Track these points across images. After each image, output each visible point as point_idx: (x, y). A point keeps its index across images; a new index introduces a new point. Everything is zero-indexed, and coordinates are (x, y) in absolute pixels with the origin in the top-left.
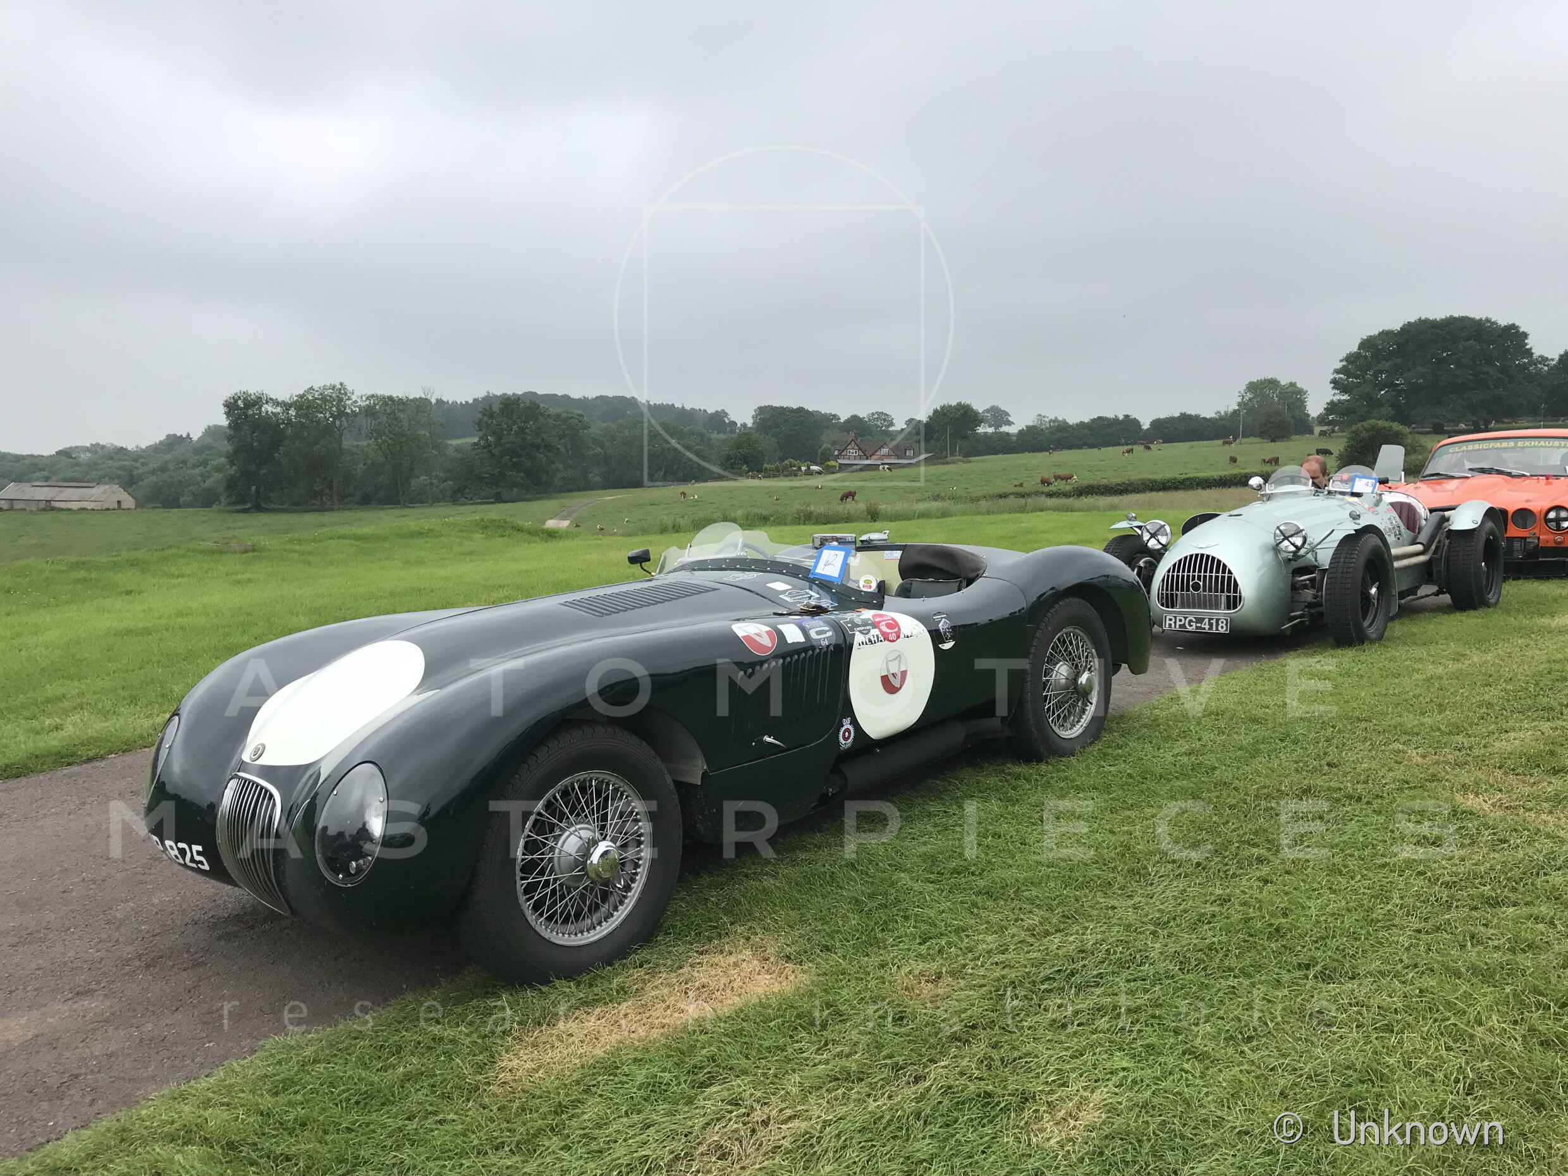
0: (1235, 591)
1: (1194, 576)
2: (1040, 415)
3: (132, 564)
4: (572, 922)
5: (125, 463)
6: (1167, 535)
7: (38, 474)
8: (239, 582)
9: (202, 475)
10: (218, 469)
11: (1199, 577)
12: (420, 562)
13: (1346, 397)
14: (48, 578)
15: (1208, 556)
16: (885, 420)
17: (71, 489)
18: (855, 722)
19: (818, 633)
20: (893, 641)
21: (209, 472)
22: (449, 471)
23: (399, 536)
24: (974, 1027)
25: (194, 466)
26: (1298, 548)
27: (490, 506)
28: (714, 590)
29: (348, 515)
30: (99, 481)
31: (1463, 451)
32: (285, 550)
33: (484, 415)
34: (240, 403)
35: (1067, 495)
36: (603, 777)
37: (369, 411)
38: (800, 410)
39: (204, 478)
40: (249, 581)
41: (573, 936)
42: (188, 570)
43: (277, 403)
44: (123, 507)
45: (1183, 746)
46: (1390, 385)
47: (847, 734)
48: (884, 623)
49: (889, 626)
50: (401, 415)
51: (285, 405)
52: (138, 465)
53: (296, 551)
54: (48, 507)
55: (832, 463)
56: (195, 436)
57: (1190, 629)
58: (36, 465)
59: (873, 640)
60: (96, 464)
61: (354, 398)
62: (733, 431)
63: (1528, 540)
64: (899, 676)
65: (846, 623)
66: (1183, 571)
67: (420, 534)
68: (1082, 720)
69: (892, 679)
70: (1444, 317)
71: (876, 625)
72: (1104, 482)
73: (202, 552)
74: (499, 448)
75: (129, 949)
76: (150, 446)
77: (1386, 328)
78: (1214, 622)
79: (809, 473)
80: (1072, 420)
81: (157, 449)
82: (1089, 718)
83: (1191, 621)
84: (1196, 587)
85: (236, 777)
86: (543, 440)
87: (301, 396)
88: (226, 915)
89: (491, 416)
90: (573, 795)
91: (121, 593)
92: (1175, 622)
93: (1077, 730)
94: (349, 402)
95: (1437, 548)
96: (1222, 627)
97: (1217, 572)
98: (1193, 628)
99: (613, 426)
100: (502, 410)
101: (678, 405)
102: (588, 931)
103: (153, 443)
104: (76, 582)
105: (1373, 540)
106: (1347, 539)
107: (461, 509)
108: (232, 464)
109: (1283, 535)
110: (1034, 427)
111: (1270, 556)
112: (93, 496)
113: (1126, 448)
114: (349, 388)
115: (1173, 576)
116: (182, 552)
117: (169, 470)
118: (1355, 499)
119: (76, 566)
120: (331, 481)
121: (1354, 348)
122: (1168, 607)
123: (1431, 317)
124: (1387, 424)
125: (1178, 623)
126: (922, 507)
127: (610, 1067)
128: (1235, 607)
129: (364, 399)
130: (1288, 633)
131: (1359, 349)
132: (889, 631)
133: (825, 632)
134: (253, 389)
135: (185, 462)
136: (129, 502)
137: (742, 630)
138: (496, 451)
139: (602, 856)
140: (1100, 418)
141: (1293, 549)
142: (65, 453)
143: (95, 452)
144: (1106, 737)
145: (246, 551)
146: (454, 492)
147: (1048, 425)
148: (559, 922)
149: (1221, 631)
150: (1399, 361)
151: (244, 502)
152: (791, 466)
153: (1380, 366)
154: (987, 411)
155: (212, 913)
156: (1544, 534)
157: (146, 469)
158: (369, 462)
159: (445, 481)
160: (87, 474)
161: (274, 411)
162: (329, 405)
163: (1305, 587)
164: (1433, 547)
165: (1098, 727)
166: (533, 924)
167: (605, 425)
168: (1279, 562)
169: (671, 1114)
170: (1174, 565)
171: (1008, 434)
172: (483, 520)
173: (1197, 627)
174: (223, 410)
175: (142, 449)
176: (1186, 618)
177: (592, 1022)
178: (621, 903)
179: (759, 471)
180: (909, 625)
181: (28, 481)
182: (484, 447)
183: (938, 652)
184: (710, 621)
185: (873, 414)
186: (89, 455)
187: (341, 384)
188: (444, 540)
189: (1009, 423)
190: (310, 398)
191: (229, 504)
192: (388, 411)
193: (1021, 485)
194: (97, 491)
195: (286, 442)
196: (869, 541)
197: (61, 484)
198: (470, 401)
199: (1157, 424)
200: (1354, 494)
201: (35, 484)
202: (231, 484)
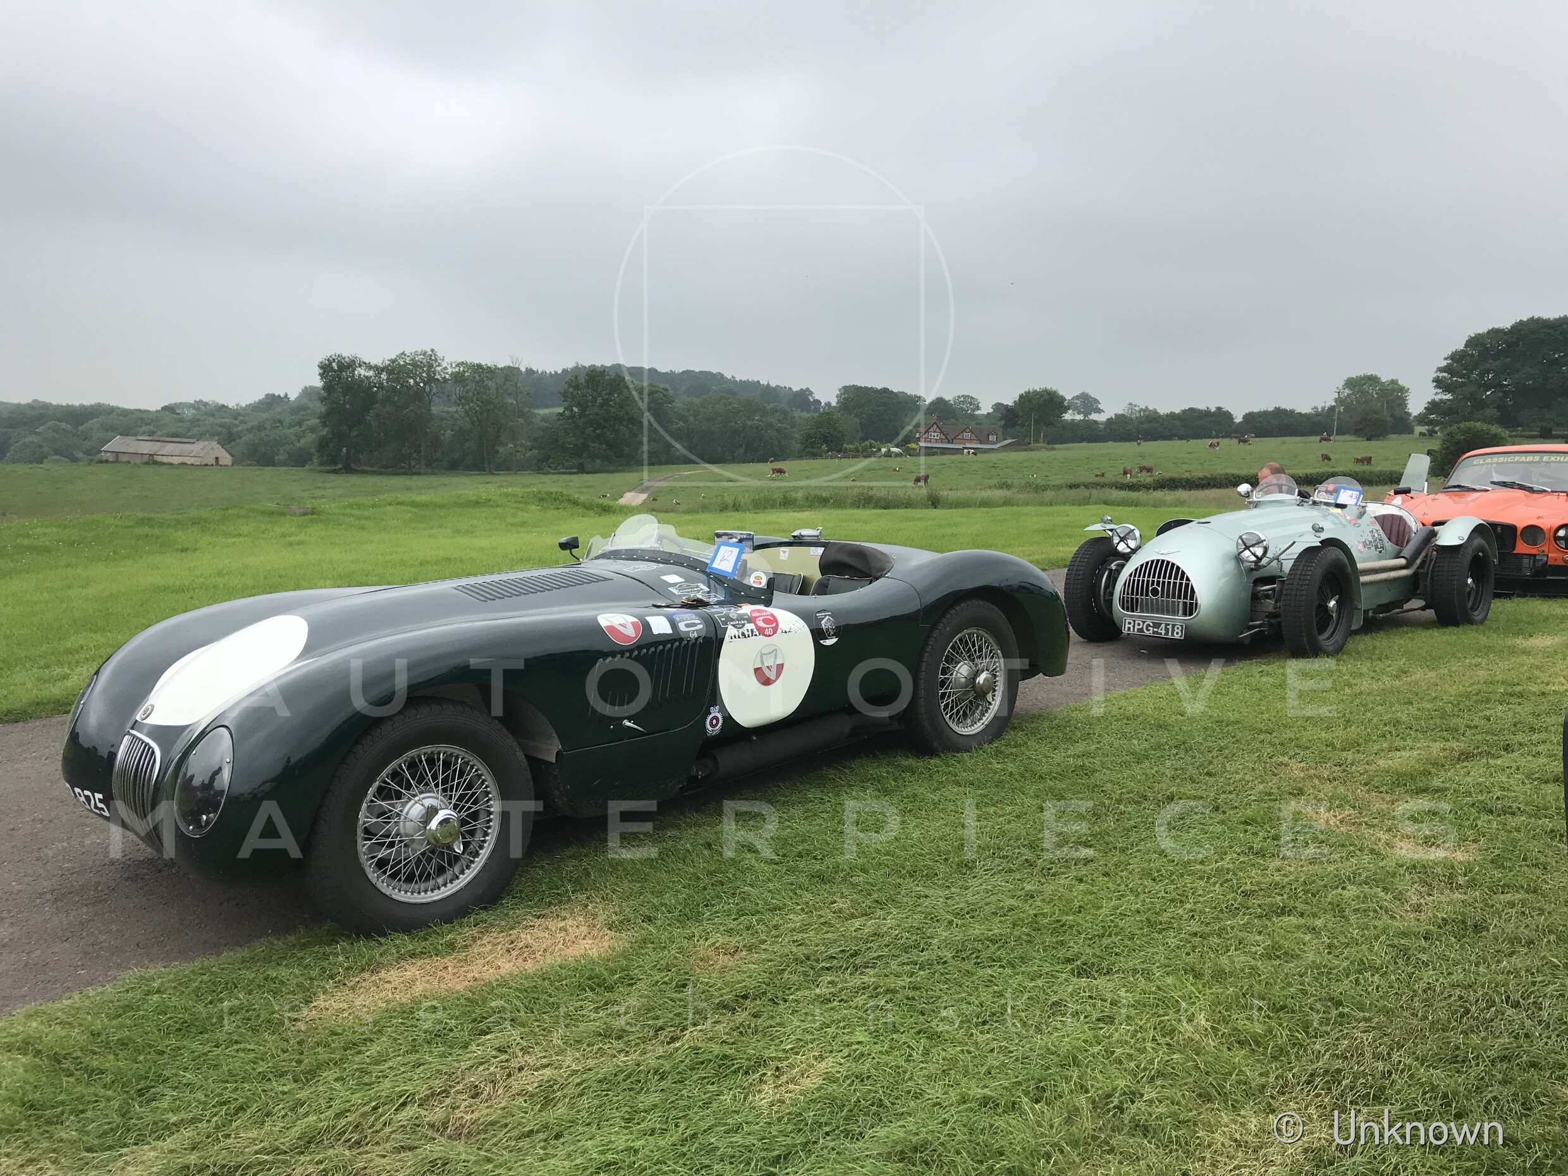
0: (1192, 598)
1: (1153, 581)
2: (1131, 404)
3: (196, 522)
4: (416, 882)
5: (226, 420)
6: (1136, 539)
7: (144, 429)
8: (290, 544)
9: (296, 435)
10: (312, 430)
11: (1158, 582)
12: (470, 532)
13: (1449, 396)
14: (112, 533)
15: (1168, 562)
16: (971, 404)
17: (173, 444)
18: (723, 709)
19: (687, 626)
20: (769, 636)
21: (304, 432)
22: (536, 439)
23: (457, 504)
24: (745, 997)
25: (291, 426)
26: (1259, 559)
27: (573, 477)
28: (607, 579)
29: (434, 480)
30: (200, 437)
31: (1488, 464)
32: (344, 515)
33: (570, 386)
34: (334, 365)
35: (1147, 487)
36: (452, 750)
37: (458, 378)
38: (885, 390)
39: (299, 437)
40: (300, 543)
41: (416, 894)
42: (245, 529)
43: (369, 367)
44: (220, 463)
45: (1081, 747)
46: (1498, 386)
47: (714, 722)
48: (761, 618)
49: (765, 621)
50: (490, 383)
51: (377, 369)
52: (237, 422)
53: (352, 516)
54: (151, 461)
55: (913, 445)
56: (293, 397)
57: (1147, 633)
58: (142, 419)
59: (746, 634)
60: (198, 420)
61: (444, 365)
62: (816, 410)
63: (1537, 558)
64: (774, 670)
65: (720, 617)
66: (1144, 577)
67: (477, 504)
68: (984, 718)
69: (767, 672)
70: (1557, 317)
71: (751, 620)
72: (1187, 475)
73: (263, 513)
74: (584, 419)
75: (45, 884)
76: (250, 404)
77: (1496, 326)
78: (1170, 627)
79: (889, 454)
80: (1163, 410)
81: (256, 407)
82: (992, 716)
83: (1148, 625)
84: (1155, 592)
85: (129, 734)
86: (626, 413)
87: (393, 361)
88: (142, 859)
89: (577, 387)
90: (421, 767)
91: (177, 550)
92: (1134, 626)
93: (978, 728)
94: (439, 369)
95: (1423, 563)
96: (1177, 633)
97: (1176, 578)
98: (1150, 633)
99: (697, 401)
100: (587, 382)
101: (763, 382)
102: (432, 890)
103: (252, 402)
104: (138, 538)
105: (1334, 553)
106: (1309, 552)
107: (545, 478)
108: (324, 424)
109: (1245, 544)
110: (1123, 415)
111: (1232, 565)
112: (192, 452)
113: (1210, 441)
114: (440, 355)
115: (1134, 580)
116: (243, 512)
117: (265, 429)
118: (1339, 510)
119: (142, 522)
120: (419, 446)
121: (1461, 346)
122: (1128, 610)
123: (1545, 316)
124: (1485, 427)
125: (1136, 627)
126: (985, 494)
127: (408, 1012)
128: (1191, 614)
129: (454, 365)
130: (1247, 642)
131: (1466, 346)
132: (765, 626)
133: (695, 625)
134: (347, 353)
135: (280, 422)
136: (226, 459)
137: (606, 620)
138: (580, 422)
139: (441, 823)
140: (1191, 409)
141: (1254, 559)
142: (169, 409)
143: (198, 409)
144: (1009, 735)
145: (305, 514)
146: (539, 461)
147: (1138, 415)
148: (403, 879)
149: (1177, 636)
150: (1507, 360)
151: (336, 464)
152: (871, 447)
153: (1488, 366)
154: (1077, 397)
155: (130, 856)
156: (1553, 552)
157: (244, 426)
158: (457, 428)
159: (530, 450)
160: (189, 430)
161: (367, 374)
162: (419, 371)
163: (1267, 597)
164: (1418, 561)
165: (999, 728)
166: (374, 881)
167: (689, 399)
168: (1240, 571)
169: (443, 1056)
170: (1136, 570)
171: (1095, 422)
172: (540, 492)
173: (1154, 632)
174: (318, 371)
175: (241, 408)
176: (1144, 622)
177: (412, 970)
178: (468, 867)
179: (839, 451)
180: (788, 620)
181: (135, 435)
182: (569, 418)
183: (819, 648)
184: (578, 610)
185: (959, 397)
186: (193, 411)
187: (432, 350)
188: (499, 510)
189: (1099, 411)
190: (402, 363)
191: (321, 464)
192: (478, 378)
193: (1103, 475)
194: (198, 447)
195: (377, 405)
196: (801, 536)
197: (164, 439)
198: (560, 372)
199: (1249, 417)
200: (1338, 506)
201: (140, 438)
202: (322, 445)
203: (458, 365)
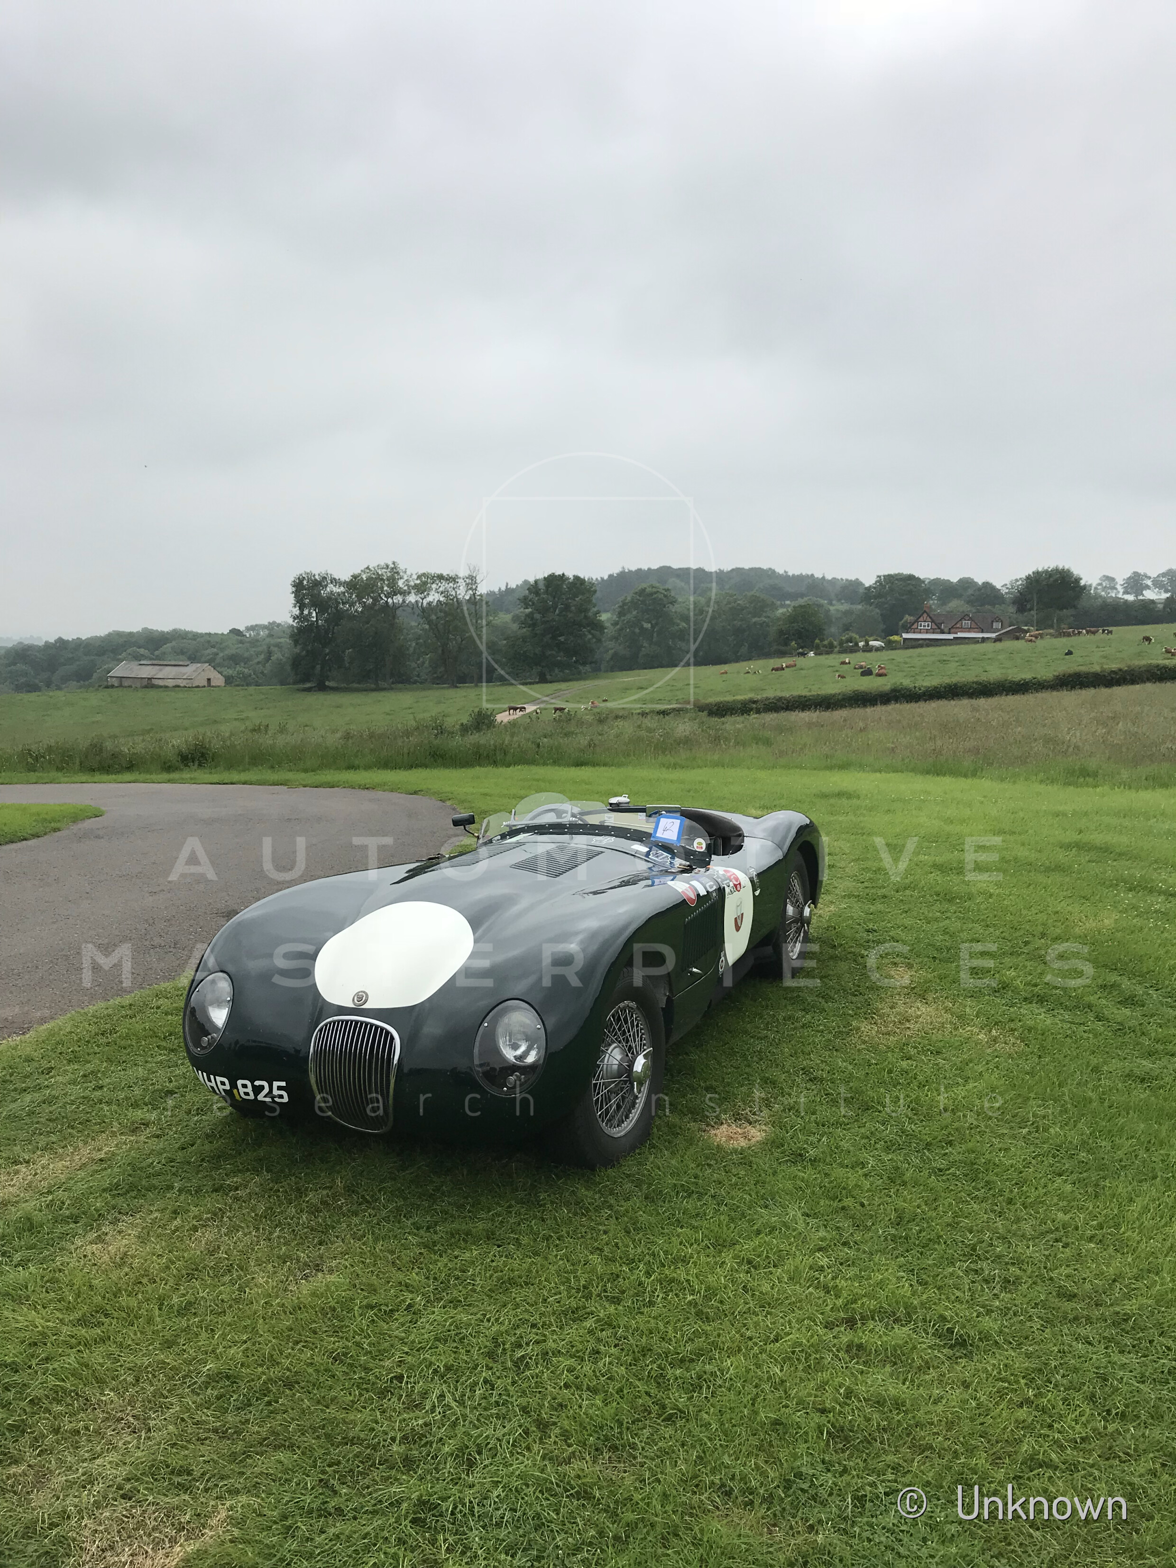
17: (168, 668)
34: (306, 582)
43: (339, 583)
44: (213, 684)
51: (347, 585)
55: (897, 638)
61: (406, 576)
74: (542, 627)
87: (359, 576)
102: (619, 1125)
108: (294, 643)
112: (184, 674)
114: (401, 567)
120: (384, 661)
129: (415, 576)
136: (218, 679)
138: (539, 630)
151: (308, 681)
152: (849, 641)
158: (421, 640)
161: (337, 590)
162: (382, 585)
166: (598, 1120)
174: (290, 589)
179: (810, 648)
182: (529, 626)
187: (394, 563)
190: (365, 578)
191: (296, 683)
194: (190, 670)
197: (162, 663)
201: (142, 662)
202: (296, 662)
203: (419, 577)
